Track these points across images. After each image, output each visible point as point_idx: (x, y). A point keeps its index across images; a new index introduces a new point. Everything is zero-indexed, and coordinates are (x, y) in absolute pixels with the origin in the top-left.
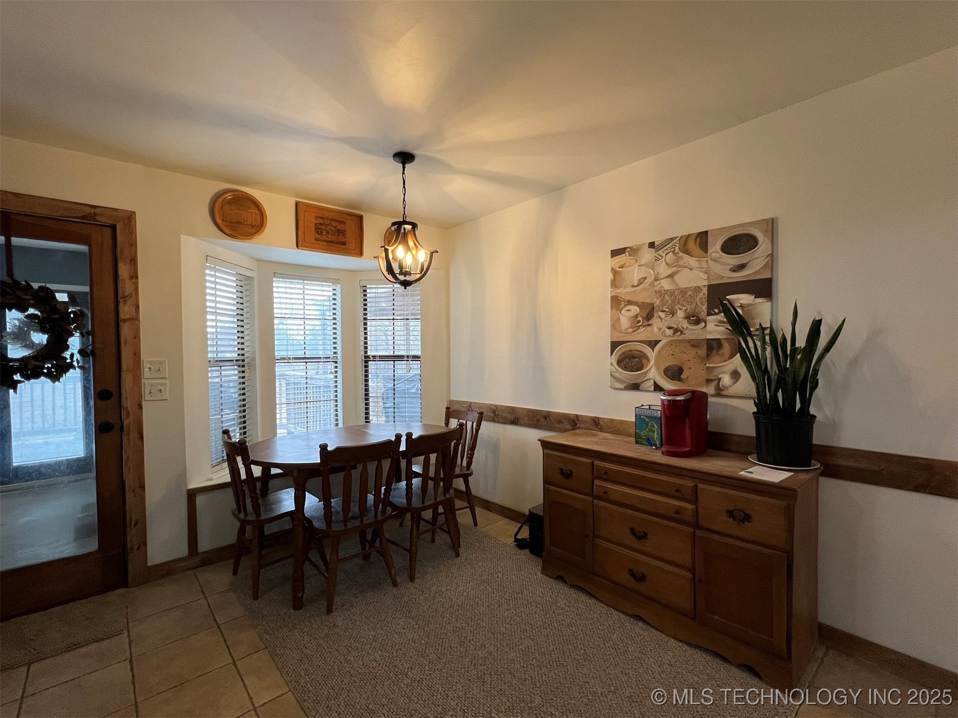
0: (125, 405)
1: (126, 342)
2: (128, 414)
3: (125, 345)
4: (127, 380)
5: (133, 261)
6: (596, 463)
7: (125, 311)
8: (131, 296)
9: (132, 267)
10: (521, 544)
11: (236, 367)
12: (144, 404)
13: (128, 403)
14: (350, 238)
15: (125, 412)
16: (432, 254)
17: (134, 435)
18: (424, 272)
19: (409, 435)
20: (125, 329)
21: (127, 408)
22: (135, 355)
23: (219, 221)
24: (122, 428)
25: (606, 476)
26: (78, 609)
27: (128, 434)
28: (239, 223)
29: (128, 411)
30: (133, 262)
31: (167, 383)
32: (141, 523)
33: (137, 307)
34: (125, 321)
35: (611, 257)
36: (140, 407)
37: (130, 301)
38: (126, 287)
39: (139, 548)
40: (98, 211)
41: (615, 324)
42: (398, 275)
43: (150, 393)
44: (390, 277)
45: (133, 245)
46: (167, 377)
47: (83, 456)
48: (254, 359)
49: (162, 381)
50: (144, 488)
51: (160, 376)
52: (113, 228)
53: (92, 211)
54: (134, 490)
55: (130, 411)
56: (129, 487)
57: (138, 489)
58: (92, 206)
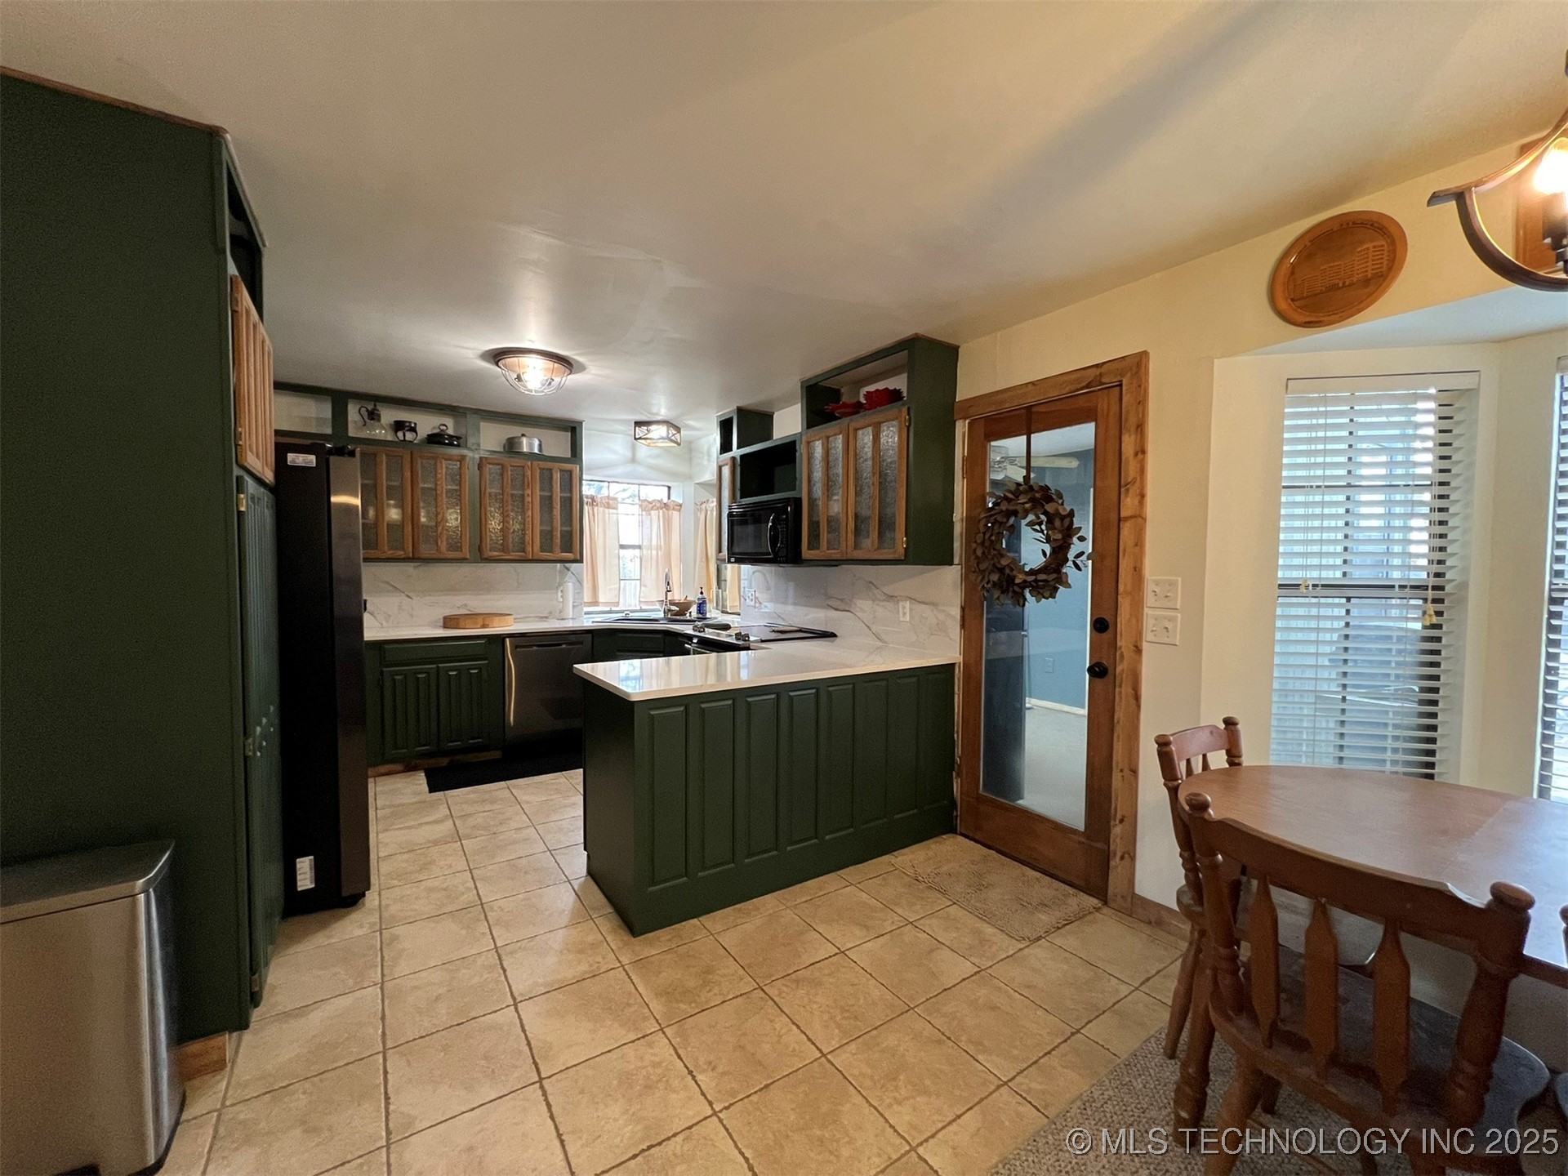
0: (1119, 644)
1: (1125, 550)
2: (1122, 656)
3: (1124, 555)
4: (1125, 604)
5: (1140, 427)
7: (1129, 505)
8: (1135, 482)
9: (1139, 436)
11: (1416, 602)
12: (1145, 646)
13: (1123, 642)
15: (1119, 653)
17: (1126, 689)
20: (1126, 530)
21: (1121, 648)
22: (1135, 570)
23: (1285, 306)
24: (1115, 675)
27: (1121, 687)
28: (1333, 288)
29: (1122, 653)
30: (1139, 430)
31: (1177, 616)
32: (1131, 820)
33: (1143, 496)
34: (1127, 519)
36: (1138, 650)
37: (1134, 490)
38: (1131, 470)
39: (1124, 857)
40: (1104, 369)
43: (1154, 630)
45: (1142, 402)
46: (1178, 607)
49: (1170, 614)
50: (1136, 773)
51: (1169, 605)
52: (1119, 385)
53: (1097, 372)
54: (1122, 771)
55: (1125, 654)
56: (1117, 763)
57: (1127, 772)
58: (1097, 366)
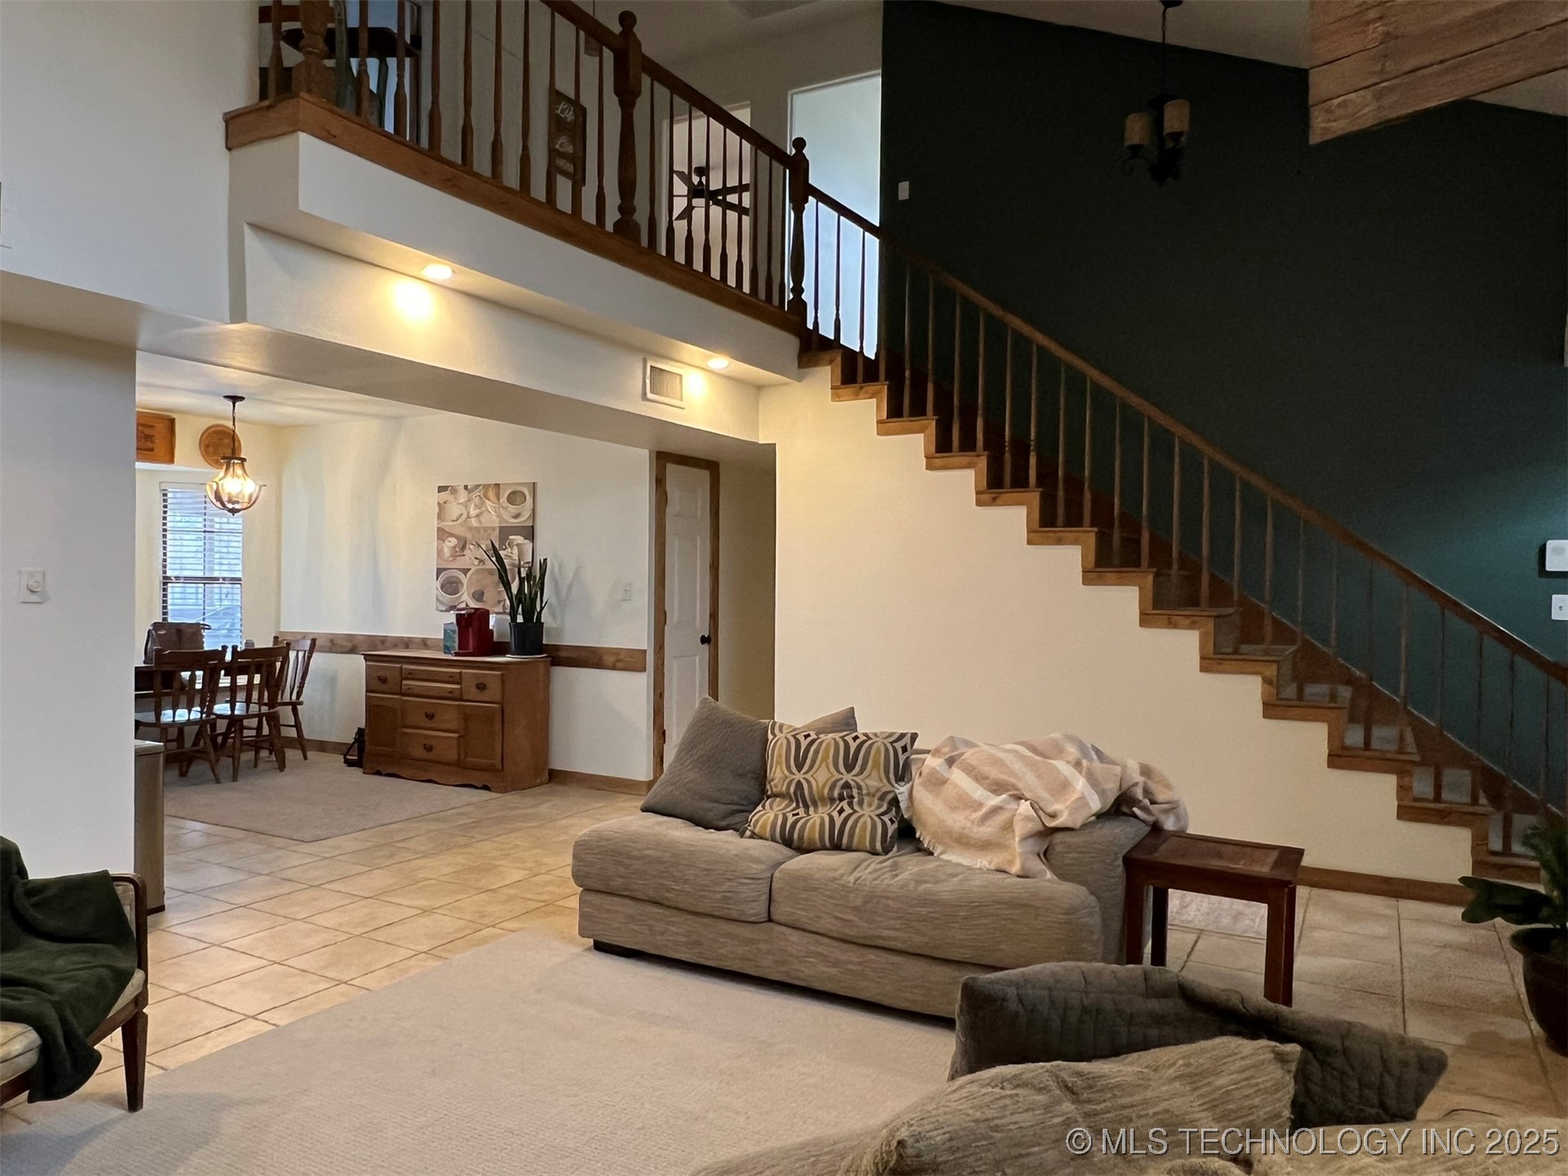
6: (404, 666)
14: (160, 445)
16: (261, 486)
18: (252, 503)
25: (411, 676)
35: (439, 492)
41: (440, 552)
42: (226, 503)
44: (218, 504)
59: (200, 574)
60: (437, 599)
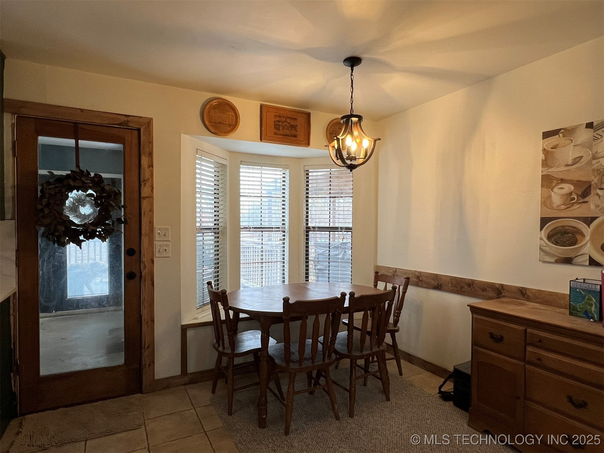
0: (143, 260)
1: (144, 213)
2: (145, 266)
4: (145, 241)
5: (151, 154)
6: (529, 330)
7: (145, 191)
8: (149, 180)
9: (150, 159)
10: (445, 396)
11: (213, 234)
12: (155, 259)
13: (145, 259)
14: (300, 131)
15: (143, 264)
16: (375, 141)
17: (148, 282)
18: (367, 157)
19: (352, 294)
20: (145, 204)
21: (144, 262)
22: (150, 223)
23: (207, 123)
24: (141, 276)
25: (540, 343)
26: (113, 405)
27: (145, 281)
28: (220, 123)
31: (170, 244)
32: (152, 347)
33: (152, 187)
34: (144, 198)
35: (543, 139)
36: (153, 262)
37: (148, 184)
38: (146, 174)
39: (149, 365)
40: (129, 119)
41: (546, 202)
42: (345, 160)
43: (159, 251)
44: (339, 162)
45: (151, 142)
46: (170, 240)
47: (108, 294)
48: (225, 228)
49: (166, 243)
50: (154, 321)
51: (166, 239)
52: (139, 130)
53: (126, 119)
54: (147, 323)
55: (146, 265)
56: (145, 320)
57: (150, 323)
58: (126, 116)
59: (327, 225)
60: (540, 249)
